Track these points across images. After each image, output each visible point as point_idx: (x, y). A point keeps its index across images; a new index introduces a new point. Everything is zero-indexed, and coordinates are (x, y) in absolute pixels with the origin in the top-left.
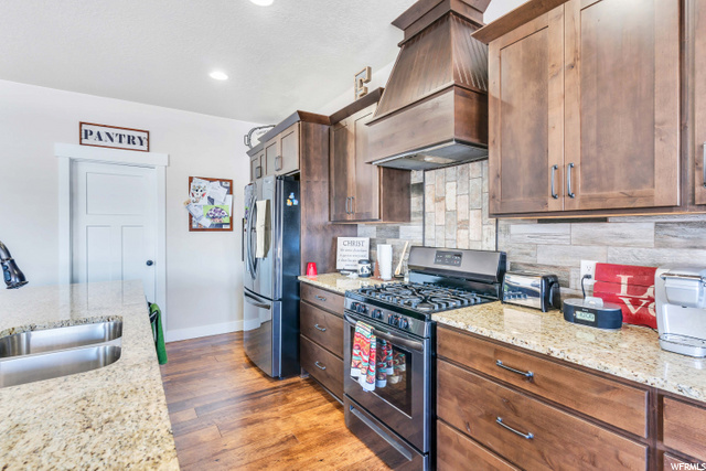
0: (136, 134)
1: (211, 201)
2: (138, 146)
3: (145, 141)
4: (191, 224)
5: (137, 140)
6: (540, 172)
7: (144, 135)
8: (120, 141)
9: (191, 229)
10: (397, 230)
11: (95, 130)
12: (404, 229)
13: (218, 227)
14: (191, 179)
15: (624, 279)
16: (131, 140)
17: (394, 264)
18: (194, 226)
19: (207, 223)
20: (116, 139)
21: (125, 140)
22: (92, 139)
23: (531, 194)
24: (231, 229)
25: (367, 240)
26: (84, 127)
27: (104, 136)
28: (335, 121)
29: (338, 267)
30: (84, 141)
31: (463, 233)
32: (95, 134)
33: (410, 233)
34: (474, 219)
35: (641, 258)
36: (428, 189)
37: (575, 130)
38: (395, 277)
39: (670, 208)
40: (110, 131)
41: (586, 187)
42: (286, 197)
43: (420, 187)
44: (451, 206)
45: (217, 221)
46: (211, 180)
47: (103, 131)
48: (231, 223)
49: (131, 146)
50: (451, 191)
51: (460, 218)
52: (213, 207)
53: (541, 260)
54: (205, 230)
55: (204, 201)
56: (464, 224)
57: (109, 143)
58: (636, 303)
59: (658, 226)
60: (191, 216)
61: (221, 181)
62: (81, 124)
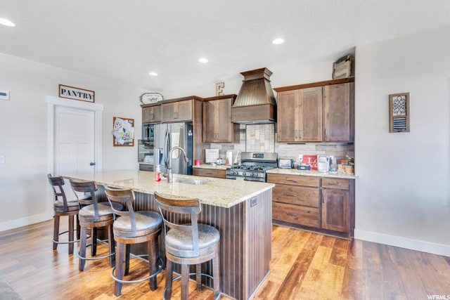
0: (88, 93)
1: (124, 130)
2: (88, 99)
3: (92, 97)
4: (114, 142)
5: (88, 96)
6: (293, 131)
7: (92, 94)
8: (80, 96)
9: (115, 145)
10: (233, 146)
11: (67, 89)
12: (236, 146)
13: (127, 144)
14: (115, 119)
15: (309, 159)
16: (85, 96)
17: (233, 160)
18: (116, 143)
19: (122, 142)
20: (78, 95)
21: (82, 95)
22: (65, 95)
23: (290, 137)
24: (133, 146)
25: (218, 150)
26: (62, 87)
27: (71, 93)
28: (206, 100)
29: (207, 162)
30: (61, 95)
31: (262, 147)
32: (67, 91)
33: (240, 147)
34: (267, 143)
35: (313, 153)
36: (247, 131)
37: (301, 122)
38: (235, 164)
39: (320, 142)
40: (75, 90)
41: (304, 136)
42: (188, 132)
43: (244, 131)
44: (257, 138)
45: (127, 141)
46: (124, 119)
47: (71, 90)
48: (133, 143)
49: (85, 99)
50: (257, 133)
51: (261, 142)
52: (125, 134)
53: (288, 155)
54: (121, 145)
55: (121, 130)
56: (263, 144)
57: (74, 97)
58: (312, 164)
59: (316, 145)
60: (114, 138)
61: (129, 120)
62: (60, 85)
